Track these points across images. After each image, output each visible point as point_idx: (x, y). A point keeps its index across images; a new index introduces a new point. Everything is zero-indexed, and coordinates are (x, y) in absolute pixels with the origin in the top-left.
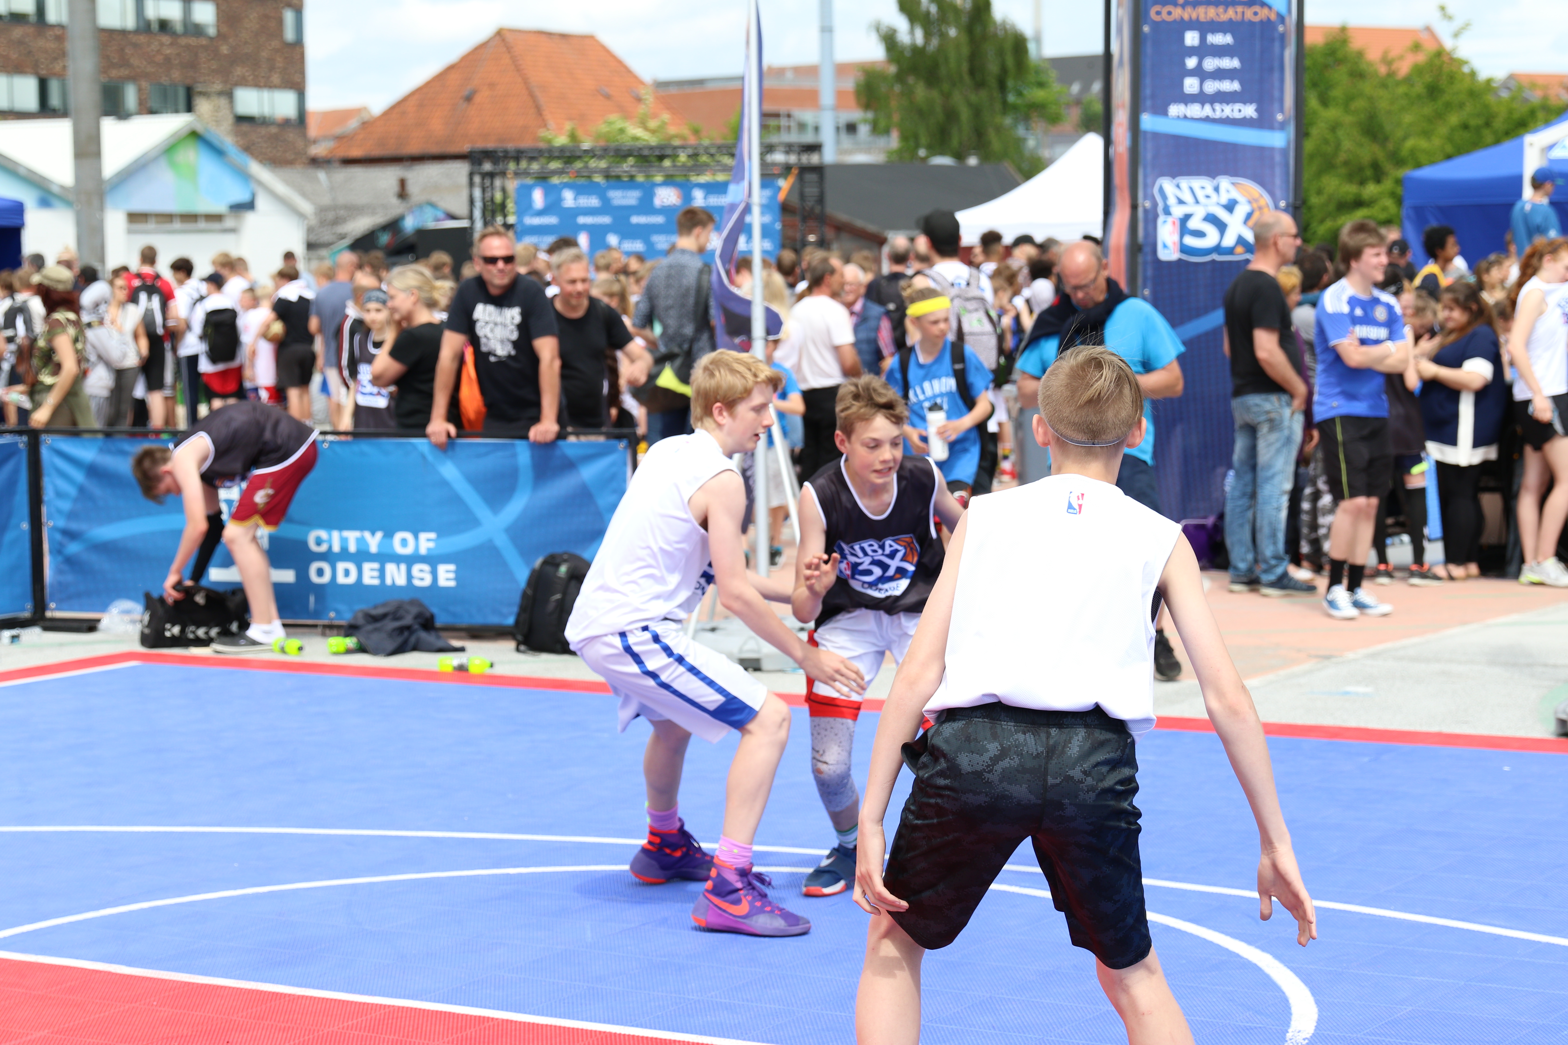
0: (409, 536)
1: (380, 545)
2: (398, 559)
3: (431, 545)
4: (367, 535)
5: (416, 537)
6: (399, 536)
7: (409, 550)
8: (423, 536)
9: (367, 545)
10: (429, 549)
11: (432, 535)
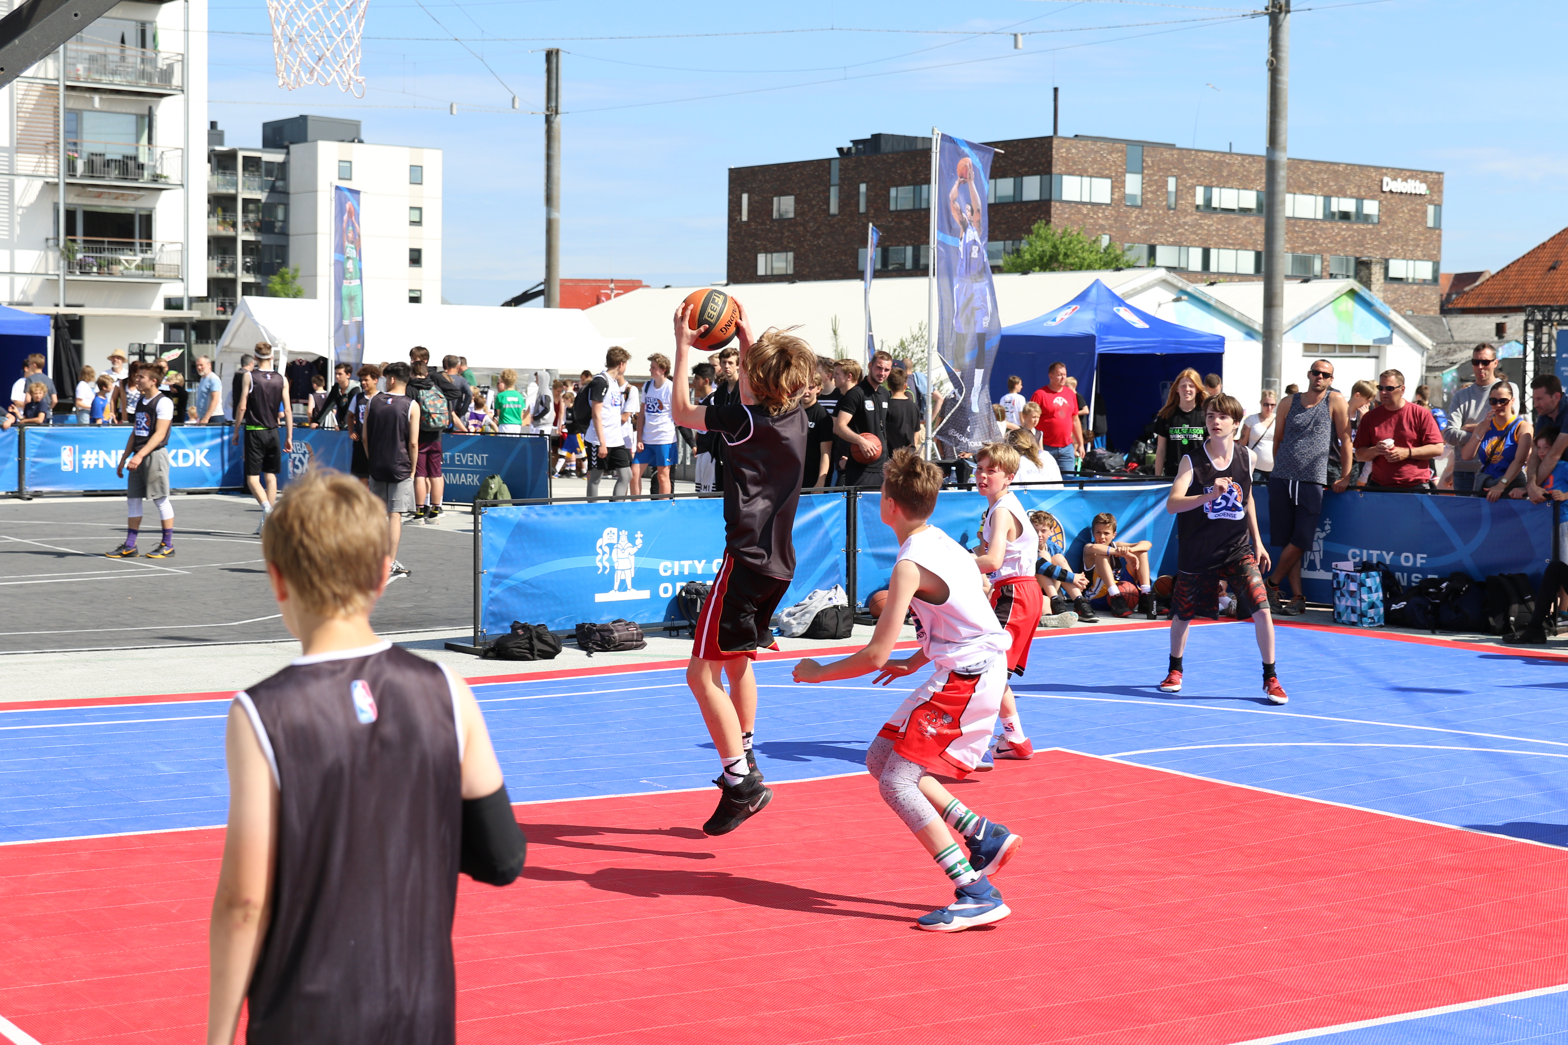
0: (1410, 555)
1: (1391, 560)
2: (1403, 569)
3: (1424, 561)
4: (1384, 553)
5: (1415, 557)
6: (1404, 554)
7: (1410, 564)
8: (1419, 556)
9: (1385, 560)
10: (1421, 564)
11: (1425, 556)
